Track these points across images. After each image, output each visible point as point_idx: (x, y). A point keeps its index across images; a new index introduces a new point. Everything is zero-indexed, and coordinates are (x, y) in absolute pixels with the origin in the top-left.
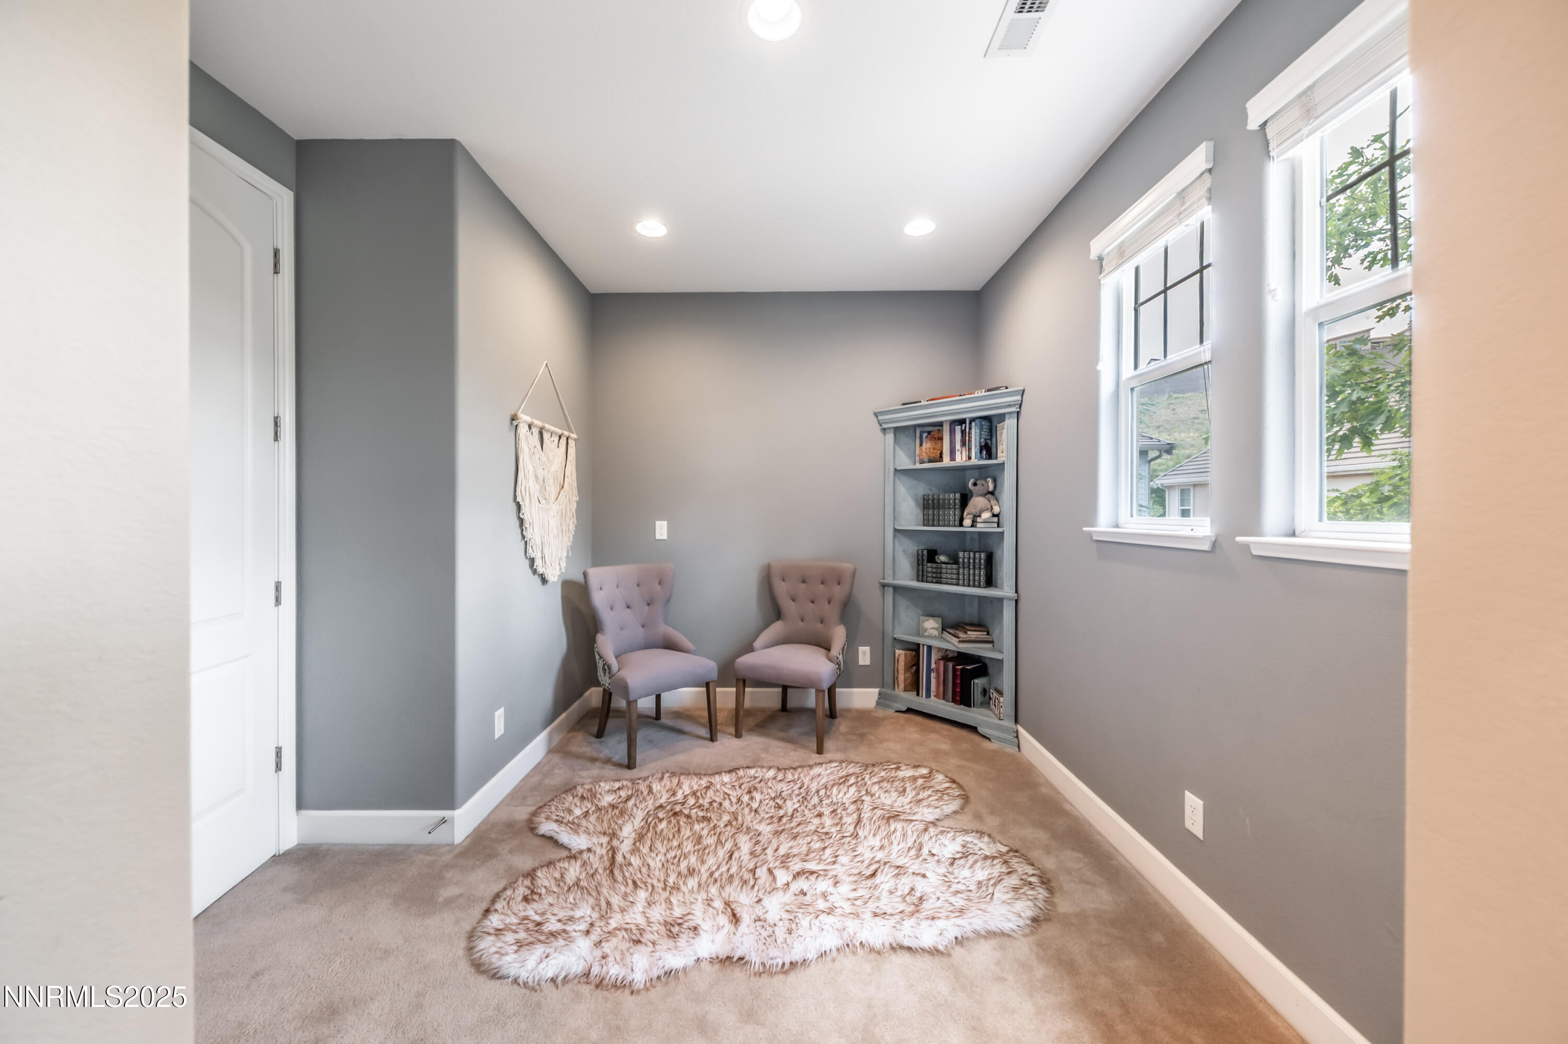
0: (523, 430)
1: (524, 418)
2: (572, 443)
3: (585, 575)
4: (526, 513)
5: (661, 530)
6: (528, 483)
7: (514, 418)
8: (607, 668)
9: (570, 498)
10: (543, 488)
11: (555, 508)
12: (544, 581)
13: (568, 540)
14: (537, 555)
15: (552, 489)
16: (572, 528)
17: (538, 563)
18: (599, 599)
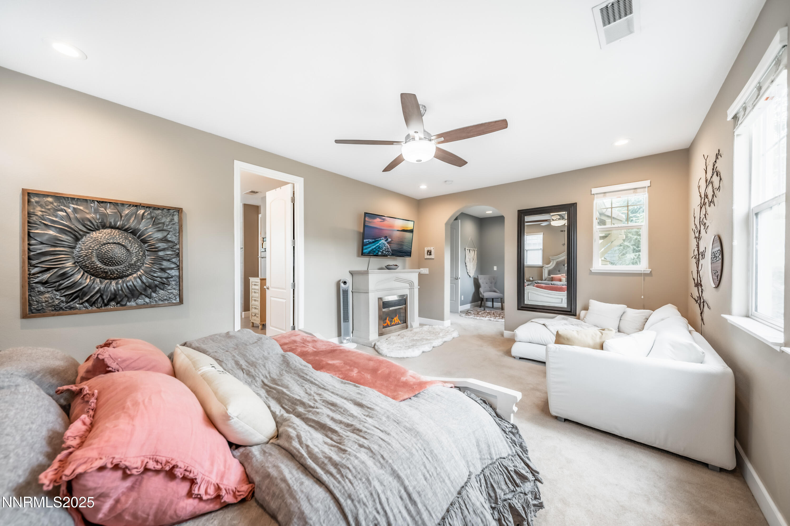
0: (467, 250)
1: (467, 248)
2: (476, 251)
3: (478, 276)
4: (467, 265)
5: (495, 268)
6: (467, 259)
7: (465, 249)
8: (481, 293)
9: (475, 262)
10: (470, 260)
11: (472, 263)
12: (470, 277)
13: (475, 270)
14: (469, 272)
15: (472, 260)
16: (475, 267)
17: (469, 273)
18: (481, 281)
